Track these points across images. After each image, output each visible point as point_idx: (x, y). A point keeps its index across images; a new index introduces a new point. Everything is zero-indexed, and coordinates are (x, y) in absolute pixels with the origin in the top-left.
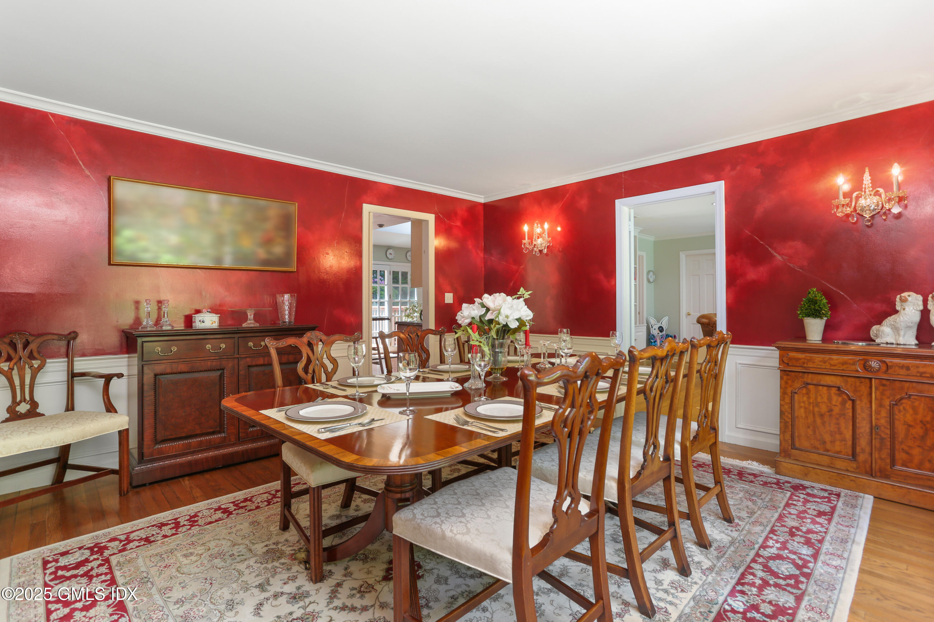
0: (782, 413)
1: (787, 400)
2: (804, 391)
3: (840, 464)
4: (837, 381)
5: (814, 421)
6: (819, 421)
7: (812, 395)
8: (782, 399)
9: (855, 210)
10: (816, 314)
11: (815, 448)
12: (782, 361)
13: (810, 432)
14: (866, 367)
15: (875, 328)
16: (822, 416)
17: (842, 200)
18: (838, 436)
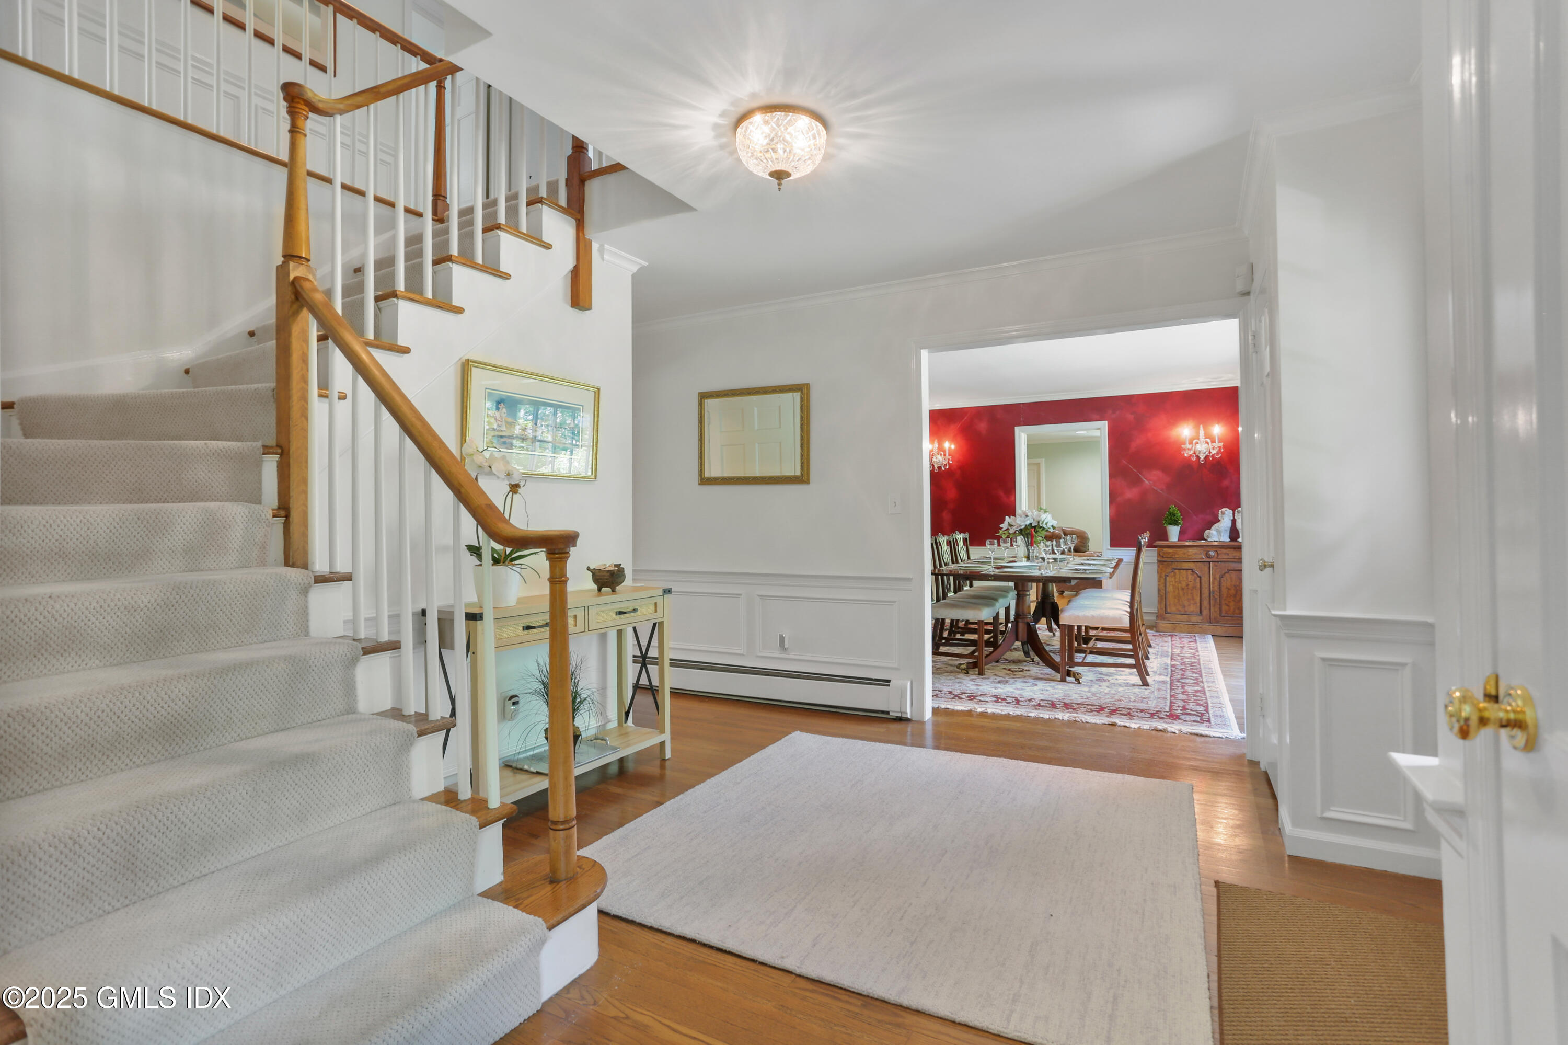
0: (1159, 590)
1: (1163, 581)
2: (1172, 574)
3: (1194, 619)
4: (1191, 565)
5: (1179, 594)
6: (1181, 593)
7: (1177, 576)
8: (1159, 581)
9: (1195, 453)
10: (1175, 523)
11: (1180, 611)
12: (1159, 555)
13: (1176, 601)
14: (1208, 556)
15: (1207, 531)
16: (1183, 589)
17: (1189, 446)
18: (1192, 601)
